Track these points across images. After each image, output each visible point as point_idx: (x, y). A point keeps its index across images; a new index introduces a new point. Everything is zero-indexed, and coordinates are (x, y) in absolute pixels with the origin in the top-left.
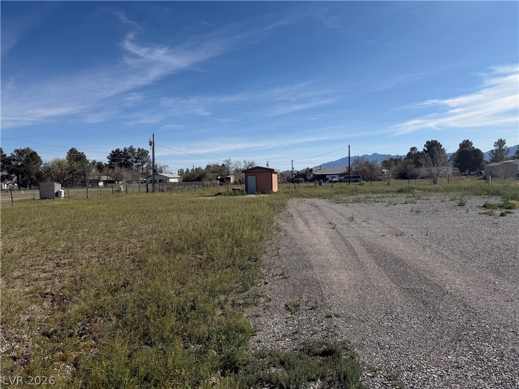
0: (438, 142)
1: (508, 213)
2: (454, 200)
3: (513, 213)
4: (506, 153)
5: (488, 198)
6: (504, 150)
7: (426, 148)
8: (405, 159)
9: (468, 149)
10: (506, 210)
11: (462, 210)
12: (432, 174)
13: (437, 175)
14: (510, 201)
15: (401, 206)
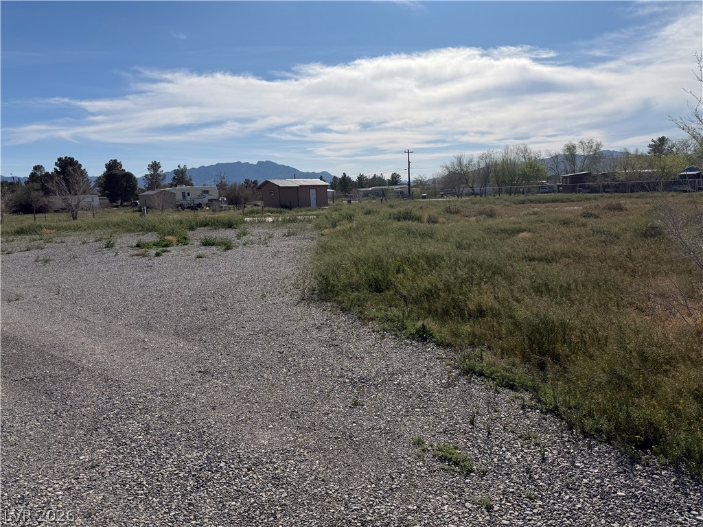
0: (75, 160)
1: (164, 251)
2: (100, 240)
3: (170, 251)
4: (163, 179)
5: (143, 235)
6: (160, 175)
7: (58, 168)
8: (27, 183)
9: (117, 172)
10: (162, 248)
11: (110, 253)
12: (70, 205)
13: (77, 206)
14: (166, 238)
15: (20, 254)
